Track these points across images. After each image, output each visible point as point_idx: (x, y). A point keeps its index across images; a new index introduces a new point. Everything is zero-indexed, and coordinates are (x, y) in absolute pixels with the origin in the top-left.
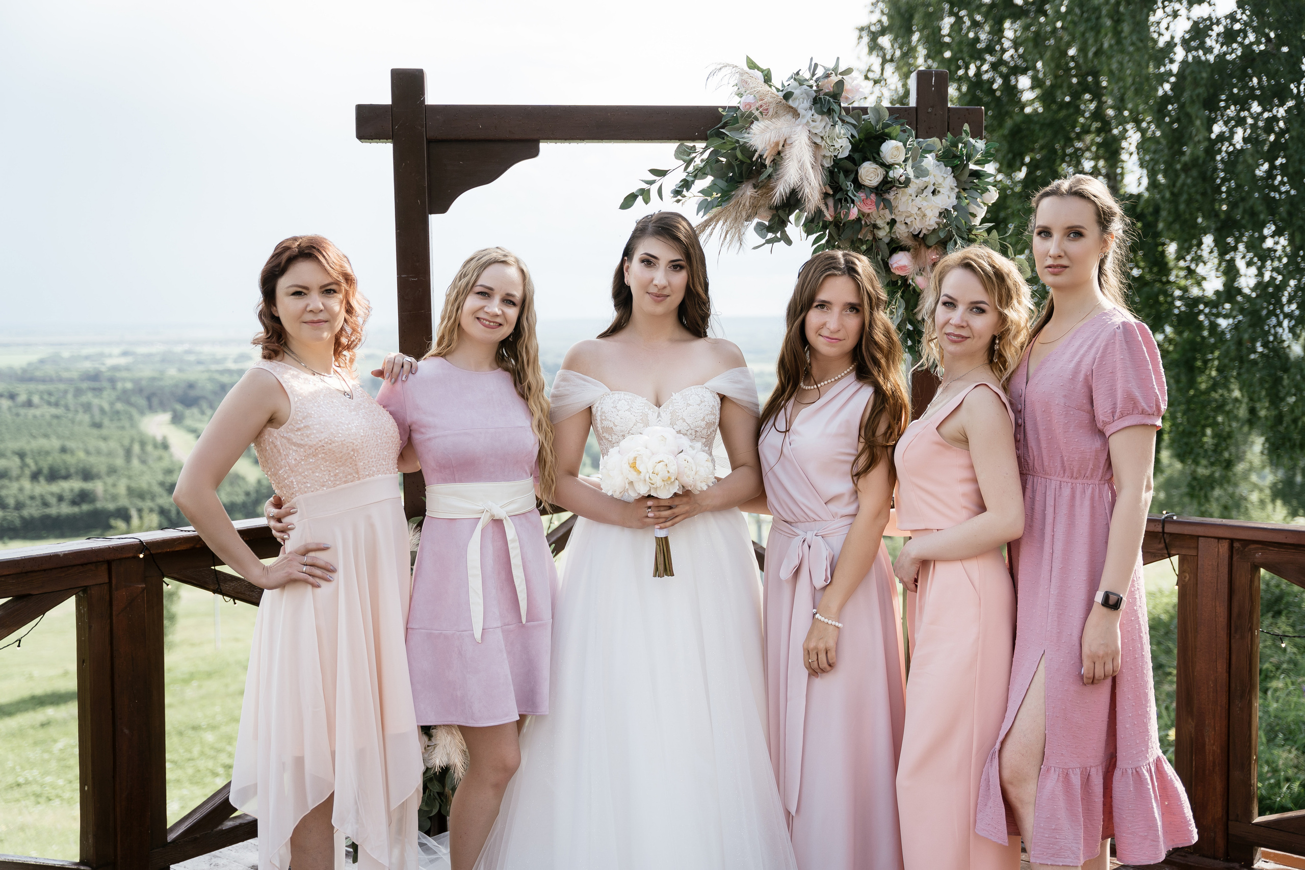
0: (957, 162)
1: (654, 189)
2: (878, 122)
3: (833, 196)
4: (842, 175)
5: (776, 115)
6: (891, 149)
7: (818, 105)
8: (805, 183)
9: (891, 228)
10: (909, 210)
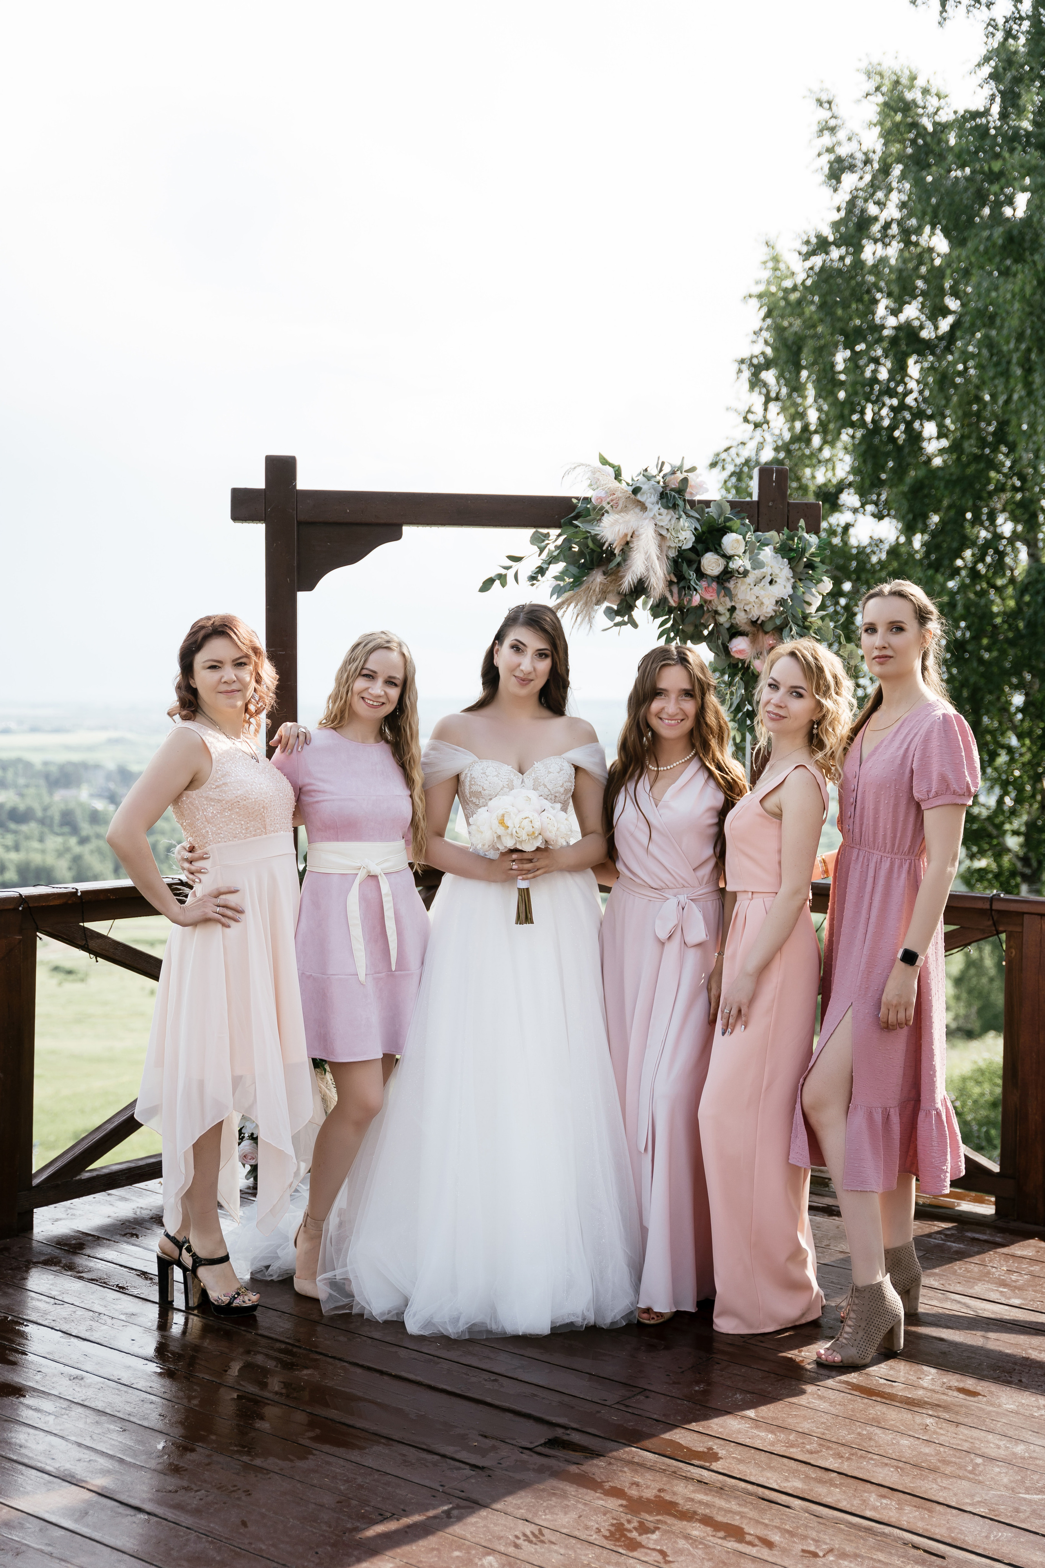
0: (793, 554)
1: (510, 574)
2: (720, 516)
3: (678, 583)
4: (685, 565)
5: (625, 509)
6: (732, 542)
7: (665, 500)
8: (651, 573)
9: (731, 615)
10: (748, 598)
